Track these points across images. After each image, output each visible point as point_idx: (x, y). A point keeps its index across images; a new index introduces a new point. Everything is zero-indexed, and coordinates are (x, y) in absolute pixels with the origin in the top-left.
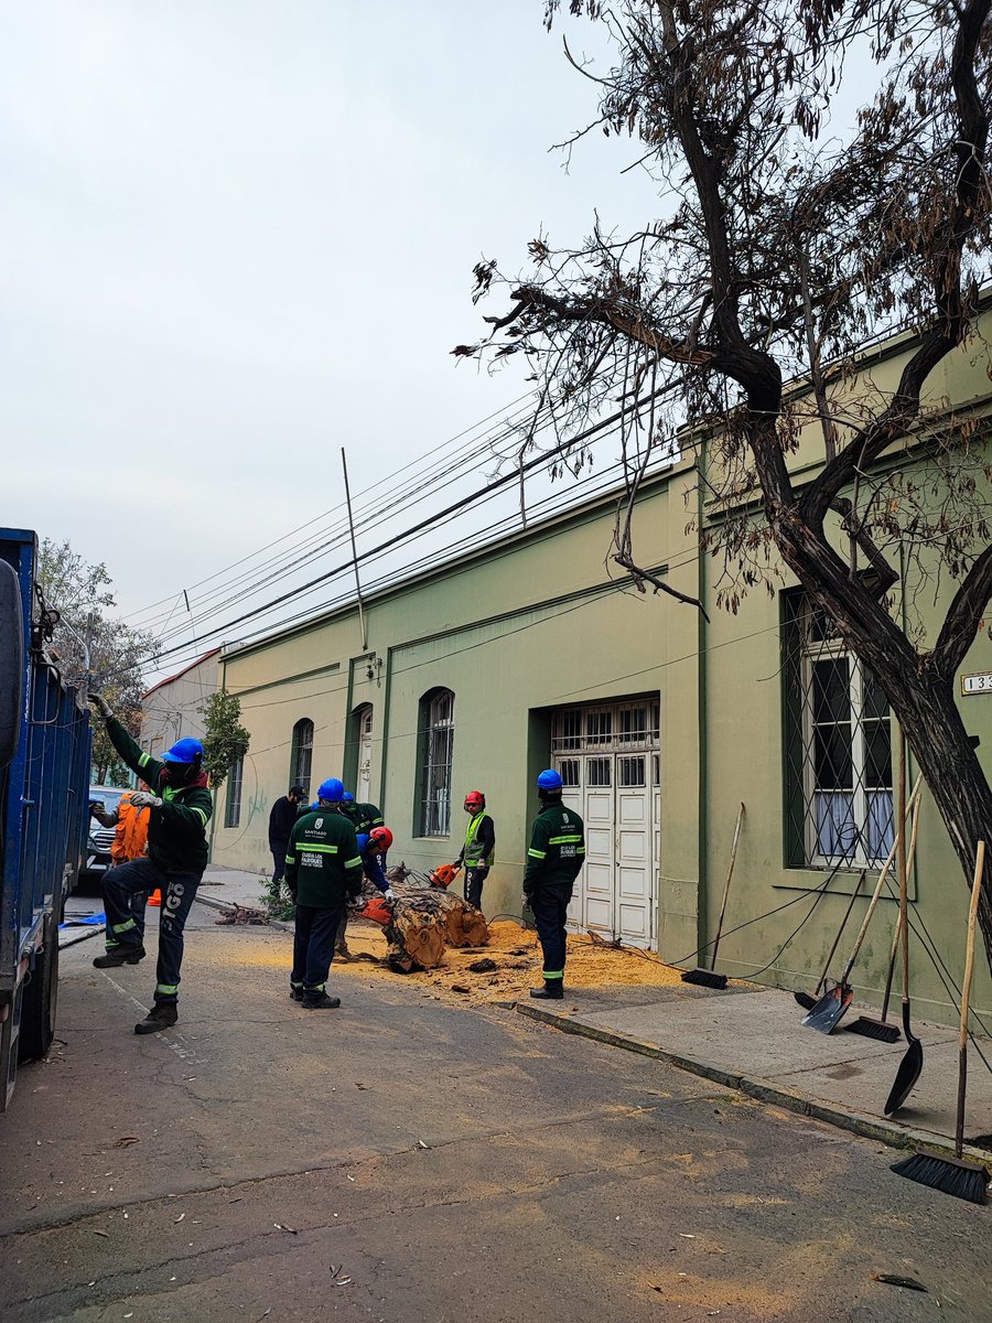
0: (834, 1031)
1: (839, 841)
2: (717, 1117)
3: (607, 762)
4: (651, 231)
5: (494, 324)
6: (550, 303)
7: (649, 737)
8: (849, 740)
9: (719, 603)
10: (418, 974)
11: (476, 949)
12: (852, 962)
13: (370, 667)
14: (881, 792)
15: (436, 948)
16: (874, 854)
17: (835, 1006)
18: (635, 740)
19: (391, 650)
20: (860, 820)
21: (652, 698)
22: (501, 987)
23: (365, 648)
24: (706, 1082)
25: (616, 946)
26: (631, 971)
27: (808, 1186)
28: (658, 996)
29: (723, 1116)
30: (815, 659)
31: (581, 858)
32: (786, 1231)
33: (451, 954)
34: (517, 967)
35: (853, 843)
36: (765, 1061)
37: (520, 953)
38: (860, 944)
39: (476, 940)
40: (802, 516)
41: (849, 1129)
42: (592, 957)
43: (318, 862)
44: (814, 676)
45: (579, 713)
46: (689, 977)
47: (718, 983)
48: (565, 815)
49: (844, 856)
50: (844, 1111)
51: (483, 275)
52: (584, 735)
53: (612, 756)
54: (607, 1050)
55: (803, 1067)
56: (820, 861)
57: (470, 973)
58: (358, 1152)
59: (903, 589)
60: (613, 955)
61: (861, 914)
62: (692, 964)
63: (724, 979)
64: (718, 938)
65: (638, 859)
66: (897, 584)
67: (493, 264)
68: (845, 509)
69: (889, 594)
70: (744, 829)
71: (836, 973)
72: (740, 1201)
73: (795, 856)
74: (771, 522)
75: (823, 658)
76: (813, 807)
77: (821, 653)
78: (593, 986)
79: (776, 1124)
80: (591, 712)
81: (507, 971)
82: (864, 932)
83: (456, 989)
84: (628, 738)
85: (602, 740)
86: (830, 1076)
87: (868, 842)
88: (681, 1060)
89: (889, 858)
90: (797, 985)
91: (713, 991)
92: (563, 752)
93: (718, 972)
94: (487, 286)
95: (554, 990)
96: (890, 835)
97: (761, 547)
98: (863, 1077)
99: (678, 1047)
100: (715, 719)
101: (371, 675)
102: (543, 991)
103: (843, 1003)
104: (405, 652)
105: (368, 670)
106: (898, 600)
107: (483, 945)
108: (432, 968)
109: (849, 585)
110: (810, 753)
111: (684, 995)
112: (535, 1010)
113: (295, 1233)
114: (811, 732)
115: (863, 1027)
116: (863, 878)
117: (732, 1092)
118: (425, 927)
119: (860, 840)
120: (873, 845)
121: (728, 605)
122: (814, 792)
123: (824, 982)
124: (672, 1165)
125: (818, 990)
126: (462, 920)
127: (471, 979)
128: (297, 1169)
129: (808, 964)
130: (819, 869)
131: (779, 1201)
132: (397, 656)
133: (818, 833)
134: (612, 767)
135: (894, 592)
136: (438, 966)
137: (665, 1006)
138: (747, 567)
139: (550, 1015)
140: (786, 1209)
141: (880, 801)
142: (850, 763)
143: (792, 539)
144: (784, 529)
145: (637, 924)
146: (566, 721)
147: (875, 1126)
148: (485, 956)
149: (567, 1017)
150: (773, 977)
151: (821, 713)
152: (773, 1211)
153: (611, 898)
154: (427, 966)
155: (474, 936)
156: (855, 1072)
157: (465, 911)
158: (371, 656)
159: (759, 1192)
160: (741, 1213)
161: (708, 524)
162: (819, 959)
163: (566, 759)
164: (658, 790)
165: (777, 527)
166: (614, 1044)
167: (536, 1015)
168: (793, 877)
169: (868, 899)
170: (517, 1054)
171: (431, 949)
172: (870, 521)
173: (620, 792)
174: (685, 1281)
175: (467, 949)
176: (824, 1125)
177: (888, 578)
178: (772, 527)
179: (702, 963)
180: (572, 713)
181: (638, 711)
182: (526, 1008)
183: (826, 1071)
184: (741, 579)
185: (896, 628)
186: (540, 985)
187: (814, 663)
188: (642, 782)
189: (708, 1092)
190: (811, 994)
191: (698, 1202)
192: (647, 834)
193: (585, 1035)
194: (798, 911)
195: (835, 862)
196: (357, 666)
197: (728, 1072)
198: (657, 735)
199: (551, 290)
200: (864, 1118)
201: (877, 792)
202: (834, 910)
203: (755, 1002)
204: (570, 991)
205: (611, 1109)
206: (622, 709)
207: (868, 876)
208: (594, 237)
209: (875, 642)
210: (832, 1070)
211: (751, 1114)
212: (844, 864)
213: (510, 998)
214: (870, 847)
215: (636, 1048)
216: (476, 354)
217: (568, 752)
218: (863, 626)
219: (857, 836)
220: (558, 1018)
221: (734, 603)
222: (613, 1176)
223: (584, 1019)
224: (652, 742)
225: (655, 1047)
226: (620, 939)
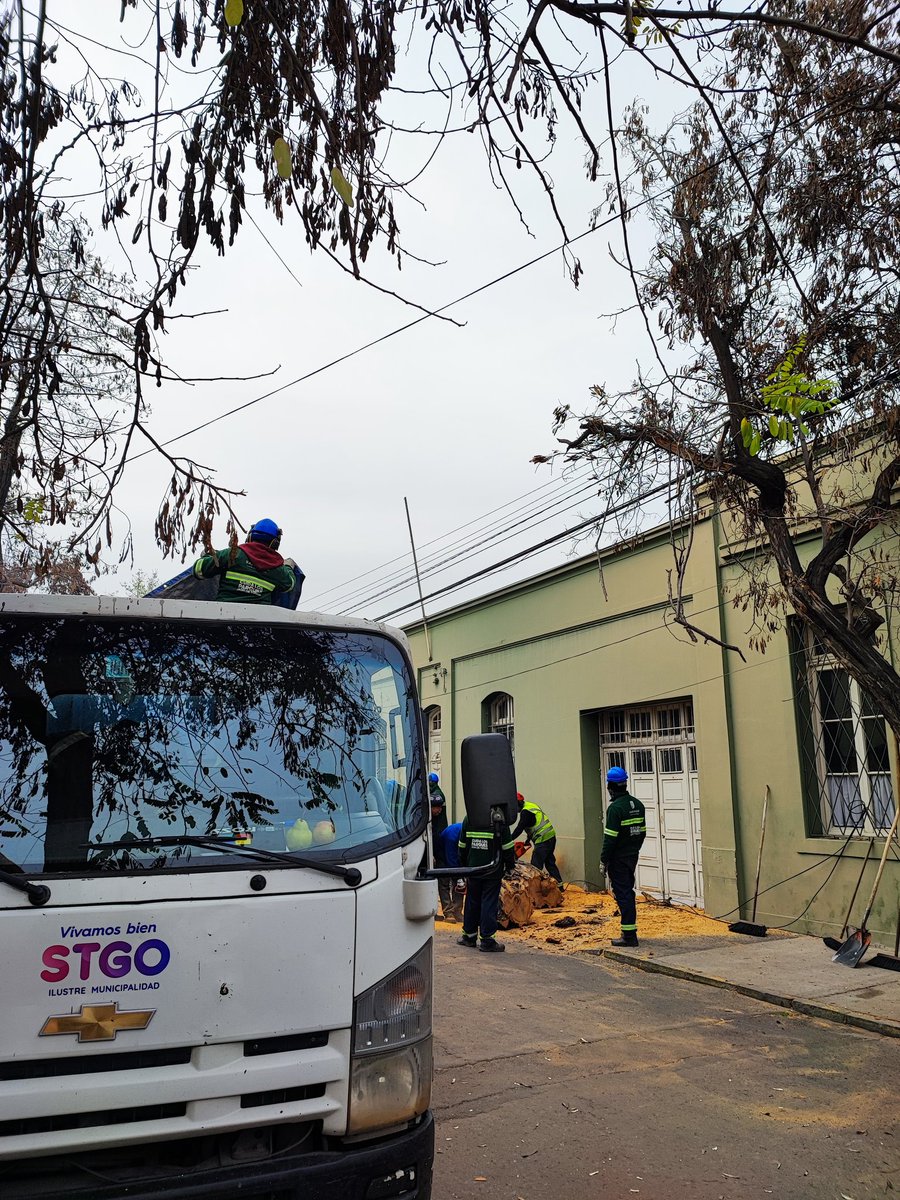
0: (858, 966)
1: (850, 815)
2: (779, 1025)
3: (649, 753)
4: (679, 374)
5: (567, 445)
6: (608, 429)
7: (684, 732)
8: (853, 735)
9: (751, 646)
10: (514, 930)
11: (555, 909)
12: (869, 911)
13: (435, 675)
14: (882, 775)
15: (526, 909)
16: (880, 825)
17: (858, 945)
18: (672, 734)
19: (454, 662)
20: (866, 797)
21: (686, 703)
22: (585, 938)
23: (431, 659)
24: (765, 1004)
25: (667, 904)
26: (686, 924)
27: (853, 1063)
28: (711, 943)
29: (784, 1024)
30: (819, 669)
31: (643, 835)
32: (844, 1089)
33: (537, 913)
34: (592, 923)
35: (862, 817)
36: (809, 988)
37: (592, 912)
38: (874, 897)
39: (553, 902)
40: (809, 583)
41: (877, 1032)
42: (651, 914)
43: (484, 846)
44: (819, 684)
45: (622, 712)
46: (734, 928)
47: (760, 932)
48: (631, 802)
49: (856, 827)
50: (873, 1019)
51: (561, 415)
52: (628, 730)
53: (653, 748)
54: (683, 983)
55: (837, 991)
56: (836, 831)
57: (556, 928)
58: (545, 1045)
59: (889, 631)
60: (667, 911)
61: (874, 874)
62: (735, 918)
63: (764, 929)
64: (756, 895)
65: (681, 832)
66: (884, 626)
67: (567, 407)
68: (841, 573)
69: (878, 633)
70: (770, 807)
71: (856, 922)
72: (809, 1072)
73: (814, 829)
74: (785, 586)
75: (826, 668)
76: (826, 788)
77: (824, 665)
78: (659, 936)
79: (824, 1030)
80: (632, 712)
81: (585, 926)
82: (876, 888)
83: (550, 941)
84: (666, 733)
85: (644, 735)
86: (857, 996)
87: (874, 815)
88: (743, 989)
89: (893, 828)
90: (824, 932)
91: (755, 938)
92: (610, 745)
93: (758, 923)
94: (563, 422)
95: (630, 939)
96: (892, 810)
97: (780, 606)
98: (884, 997)
99: (741, 978)
100: (740, 719)
101: (437, 682)
102: (622, 940)
103: (863, 944)
104: (466, 663)
105: (434, 678)
106: (886, 638)
107: (558, 906)
108: (525, 925)
109: (848, 633)
110: (820, 745)
111: (734, 942)
112: (619, 955)
113: (530, 1087)
114: (819, 729)
115: (880, 962)
116: (872, 844)
117: (786, 1010)
118: (517, 892)
119: (867, 814)
120: (878, 818)
121: (757, 647)
122: (827, 776)
123: (846, 928)
124: (756, 1052)
125: (842, 935)
126: (541, 886)
127: (558, 933)
128: (511, 1054)
129: (832, 915)
130: (836, 838)
131: (834, 1072)
132: (459, 666)
133: (833, 809)
134: (654, 756)
135: (881, 632)
136: (530, 924)
137: (721, 950)
138: (770, 619)
139: (632, 959)
140: (840, 1076)
141: (881, 782)
142: (854, 751)
143: (802, 599)
144: (796, 592)
145: (684, 886)
146: (611, 719)
147: (896, 1028)
148: (567, 915)
149: (647, 960)
150: (804, 926)
151: (827, 712)
152: (832, 1077)
153: (659, 865)
154: (521, 924)
155: (551, 899)
156: (878, 993)
157: (543, 879)
158: (437, 666)
159: (820, 1067)
160: (809, 1078)
161: (722, 562)
162: (841, 909)
163: (613, 750)
164: (695, 775)
165: (790, 590)
166: (688, 979)
167: (621, 959)
168: (814, 845)
169: (878, 862)
170: (619, 986)
171: (523, 910)
172: (861, 585)
173: (661, 777)
174: (782, 1111)
175: (547, 910)
176: (858, 1030)
177: (877, 621)
178: (786, 590)
179: (743, 916)
180: (616, 713)
181: (675, 711)
182: (612, 953)
183: (856, 993)
184: (766, 628)
185: (885, 663)
186: (618, 936)
187: (818, 672)
188: (680, 768)
189: (768, 1010)
190: (837, 938)
191: (779, 1072)
192: (687, 811)
193: (664, 973)
194: (820, 873)
195: (848, 832)
196: (424, 674)
197: (781, 996)
198: (691, 730)
199: (609, 420)
200: (888, 1023)
201: (878, 775)
202: (850, 871)
203: (792, 945)
204: (642, 941)
205: (702, 1021)
206: (659, 709)
207: (876, 843)
208: (638, 381)
209: (871, 674)
210: (859, 993)
211: (803, 1023)
212: (856, 834)
213: (596, 947)
214: (876, 820)
215: (707, 981)
216: (550, 461)
217: (614, 745)
218: (860, 661)
219: (865, 811)
220: (639, 961)
221: (762, 646)
222: (718, 1058)
223: (660, 960)
224: (686, 736)
225: (722, 980)
226: (670, 898)
